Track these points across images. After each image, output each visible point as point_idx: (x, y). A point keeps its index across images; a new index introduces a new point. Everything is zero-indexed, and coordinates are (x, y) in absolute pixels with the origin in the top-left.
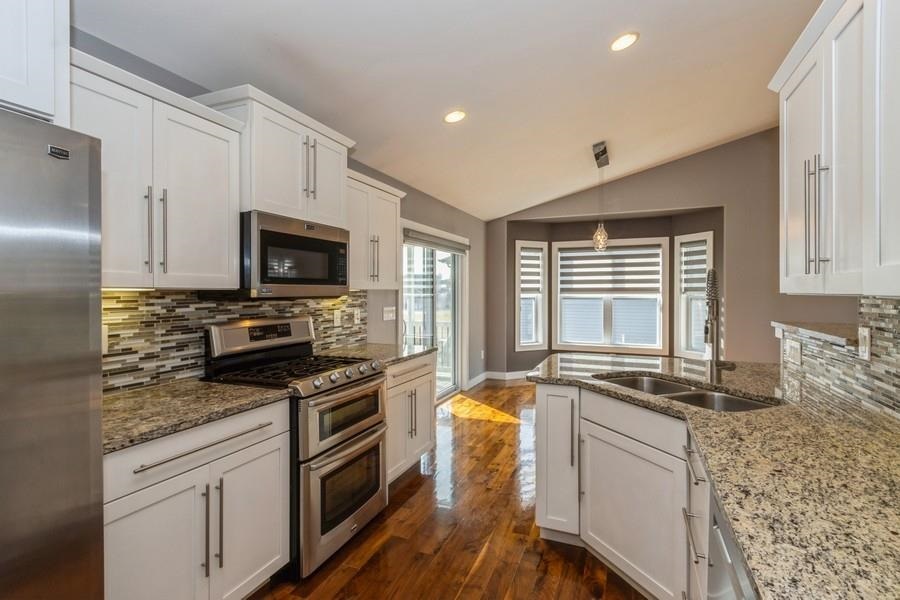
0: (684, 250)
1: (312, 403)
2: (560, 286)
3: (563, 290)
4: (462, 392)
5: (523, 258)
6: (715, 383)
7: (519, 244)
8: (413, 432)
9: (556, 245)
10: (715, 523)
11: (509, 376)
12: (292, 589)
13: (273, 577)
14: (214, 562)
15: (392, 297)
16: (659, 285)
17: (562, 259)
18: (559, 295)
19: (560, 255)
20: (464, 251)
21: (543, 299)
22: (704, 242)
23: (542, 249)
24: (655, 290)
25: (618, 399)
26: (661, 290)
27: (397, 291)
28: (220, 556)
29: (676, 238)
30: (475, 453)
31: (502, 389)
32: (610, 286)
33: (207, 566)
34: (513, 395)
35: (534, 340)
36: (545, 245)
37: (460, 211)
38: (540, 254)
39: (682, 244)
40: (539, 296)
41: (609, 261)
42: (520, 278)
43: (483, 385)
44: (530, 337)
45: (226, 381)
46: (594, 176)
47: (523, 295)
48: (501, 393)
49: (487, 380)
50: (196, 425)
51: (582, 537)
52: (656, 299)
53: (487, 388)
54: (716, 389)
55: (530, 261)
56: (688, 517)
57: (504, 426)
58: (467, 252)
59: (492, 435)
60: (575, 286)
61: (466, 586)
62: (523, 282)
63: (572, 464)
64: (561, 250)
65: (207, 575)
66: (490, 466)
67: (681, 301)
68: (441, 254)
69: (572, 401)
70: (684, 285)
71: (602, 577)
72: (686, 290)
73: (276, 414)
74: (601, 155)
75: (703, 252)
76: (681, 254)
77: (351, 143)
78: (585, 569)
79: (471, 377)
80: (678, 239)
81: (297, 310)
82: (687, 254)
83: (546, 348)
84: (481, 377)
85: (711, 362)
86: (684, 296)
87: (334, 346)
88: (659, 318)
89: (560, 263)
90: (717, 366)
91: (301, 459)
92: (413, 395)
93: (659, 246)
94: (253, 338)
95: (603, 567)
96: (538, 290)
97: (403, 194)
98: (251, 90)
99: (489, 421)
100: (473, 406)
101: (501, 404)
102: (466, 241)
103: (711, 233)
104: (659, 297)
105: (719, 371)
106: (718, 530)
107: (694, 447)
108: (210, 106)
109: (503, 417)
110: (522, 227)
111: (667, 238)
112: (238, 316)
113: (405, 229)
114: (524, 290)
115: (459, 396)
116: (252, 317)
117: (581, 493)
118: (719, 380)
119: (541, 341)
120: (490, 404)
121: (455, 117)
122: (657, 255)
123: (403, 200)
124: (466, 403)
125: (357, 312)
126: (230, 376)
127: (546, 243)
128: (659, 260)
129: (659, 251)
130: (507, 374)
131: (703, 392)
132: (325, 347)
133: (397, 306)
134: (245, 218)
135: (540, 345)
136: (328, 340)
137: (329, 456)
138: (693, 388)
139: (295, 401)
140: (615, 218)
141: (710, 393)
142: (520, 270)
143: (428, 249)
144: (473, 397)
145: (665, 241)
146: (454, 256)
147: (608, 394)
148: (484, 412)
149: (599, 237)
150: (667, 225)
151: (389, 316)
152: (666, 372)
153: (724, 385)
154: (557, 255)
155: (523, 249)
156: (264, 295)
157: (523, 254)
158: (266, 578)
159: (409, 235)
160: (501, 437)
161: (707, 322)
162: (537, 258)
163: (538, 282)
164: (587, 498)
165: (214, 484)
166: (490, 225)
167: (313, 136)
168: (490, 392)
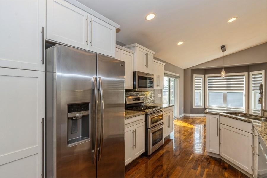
0: (253, 76)
1: (150, 115)
2: (208, 88)
3: (209, 90)
4: (177, 119)
5: (196, 80)
6: (262, 115)
7: (195, 76)
8: (169, 126)
9: (207, 76)
10: (259, 143)
11: (191, 115)
12: (146, 158)
13: (141, 155)
14: (134, 147)
15: (160, 92)
16: (244, 88)
17: (209, 80)
18: (208, 91)
19: (208, 79)
20: (178, 78)
21: (202, 92)
22: (261, 74)
23: (202, 77)
24: (243, 90)
25: (232, 118)
26: (245, 89)
27: (161, 90)
28: (135, 146)
29: (250, 73)
30: (184, 134)
31: (189, 119)
32: (226, 88)
33: (133, 147)
34: (193, 121)
35: (199, 105)
36: (203, 76)
37: (177, 67)
38: (201, 79)
39: (252, 75)
40: (201, 91)
41: (226, 80)
42: (195, 86)
43: (183, 117)
44: (198, 103)
45: (130, 110)
46: (221, 54)
47: (196, 91)
48: (189, 120)
49: (184, 116)
50: (132, 117)
51: (220, 155)
52: (243, 93)
53: (184, 118)
54: (263, 117)
55: (198, 81)
56: (253, 147)
57: (192, 128)
58: (179, 78)
59: (189, 130)
60: (213, 88)
61: (189, 162)
62: (196, 87)
63: (217, 135)
64: (208, 77)
65: (133, 149)
66: (189, 138)
67: (252, 94)
68: (171, 79)
69: (217, 119)
70: (253, 88)
71: (227, 165)
72: (254, 89)
73: (143, 117)
74: (223, 48)
75: (261, 77)
76: (252, 78)
77: (154, 53)
78: (221, 163)
79: (180, 114)
80: (251, 73)
81: (140, 94)
82: (254, 78)
83: (203, 107)
84: (183, 115)
85: (261, 110)
86: (253, 92)
87: (147, 104)
88: (244, 99)
89: (208, 81)
90: (263, 111)
91: (148, 128)
92: (169, 117)
93: (244, 75)
94: (133, 101)
95: (226, 163)
96: (201, 89)
97: (164, 64)
98: (137, 45)
99: (187, 127)
100: (181, 123)
101: (190, 123)
102: (179, 75)
103: (264, 71)
104: (244, 92)
105: (263, 112)
106: (261, 145)
107: (255, 129)
108: (127, 48)
109: (191, 126)
110: (195, 71)
111: (247, 73)
112: (129, 95)
113: (164, 73)
114: (196, 89)
115: (177, 120)
116: (132, 96)
117: (220, 143)
118: (264, 115)
119: (202, 105)
120: (187, 122)
121: (180, 43)
122: (243, 78)
123: (164, 66)
124: (179, 122)
125: (152, 95)
126: (130, 109)
127: (204, 75)
128: (244, 80)
129: (244, 77)
130: (191, 114)
131: (258, 118)
132: (146, 103)
133: (161, 94)
134: (135, 73)
135: (202, 106)
136: (146, 102)
137: (153, 128)
138: (255, 117)
139: (147, 115)
140: (228, 67)
141: (260, 118)
142: (195, 83)
143: (168, 78)
144: (181, 120)
145: (246, 74)
146: (175, 80)
147: (229, 117)
148: (185, 124)
149: (223, 74)
150: (247, 68)
151: (159, 96)
152: (247, 113)
153: (265, 116)
154: (207, 79)
155: (196, 77)
156: (138, 91)
157: (196, 78)
158: (139, 155)
159: (165, 74)
160: (192, 131)
161: (259, 98)
162: (201, 80)
163: (201, 87)
164: (222, 145)
165: (134, 130)
166: (185, 70)
167: (147, 52)
168: (185, 119)
